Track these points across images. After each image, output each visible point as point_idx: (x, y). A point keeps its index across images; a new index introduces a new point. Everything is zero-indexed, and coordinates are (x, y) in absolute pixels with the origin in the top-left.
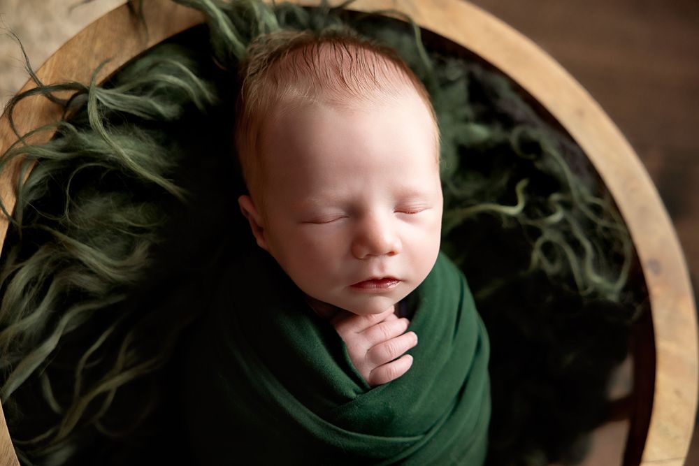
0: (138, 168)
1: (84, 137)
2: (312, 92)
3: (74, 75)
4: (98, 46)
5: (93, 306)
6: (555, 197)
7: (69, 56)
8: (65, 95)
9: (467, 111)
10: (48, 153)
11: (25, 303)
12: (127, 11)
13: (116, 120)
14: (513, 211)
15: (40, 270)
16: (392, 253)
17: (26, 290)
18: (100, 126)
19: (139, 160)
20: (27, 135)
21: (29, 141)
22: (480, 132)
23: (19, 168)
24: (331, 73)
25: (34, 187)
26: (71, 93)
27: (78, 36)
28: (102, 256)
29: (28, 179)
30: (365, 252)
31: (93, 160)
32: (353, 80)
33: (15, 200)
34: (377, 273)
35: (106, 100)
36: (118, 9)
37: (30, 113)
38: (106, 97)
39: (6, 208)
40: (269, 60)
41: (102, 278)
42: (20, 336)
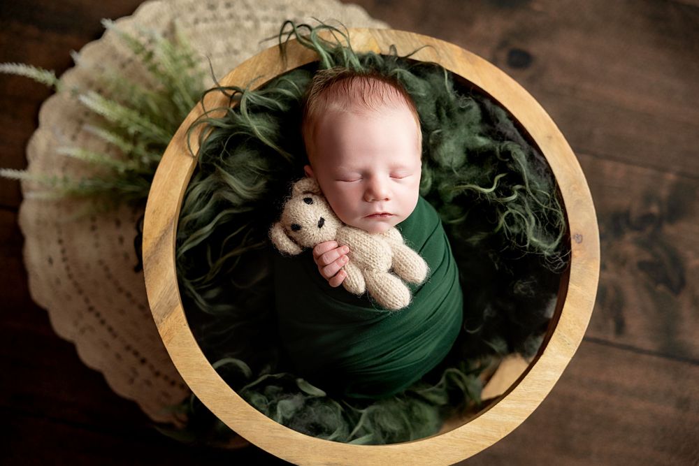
0: (263, 139)
1: (239, 117)
2: (345, 106)
3: (243, 83)
4: (259, 68)
5: (234, 211)
6: (518, 187)
7: (242, 71)
8: (231, 92)
9: (478, 128)
10: (219, 124)
11: (198, 204)
12: (279, 49)
13: (255, 110)
14: (487, 191)
15: (208, 187)
16: (387, 199)
17: (200, 196)
18: (246, 113)
19: (265, 133)
20: (210, 112)
21: (209, 115)
22: (483, 142)
23: (203, 131)
24: (357, 95)
25: (212, 142)
26: (234, 91)
27: (249, 61)
28: (240, 183)
29: (208, 137)
30: (371, 198)
31: (243, 130)
32: (370, 100)
33: (198, 148)
34: (378, 210)
35: (252, 99)
36: (275, 47)
37: (215, 101)
38: (252, 97)
39: (193, 152)
40: (324, 86)
41: (239, 196)
42: (195, 221)
